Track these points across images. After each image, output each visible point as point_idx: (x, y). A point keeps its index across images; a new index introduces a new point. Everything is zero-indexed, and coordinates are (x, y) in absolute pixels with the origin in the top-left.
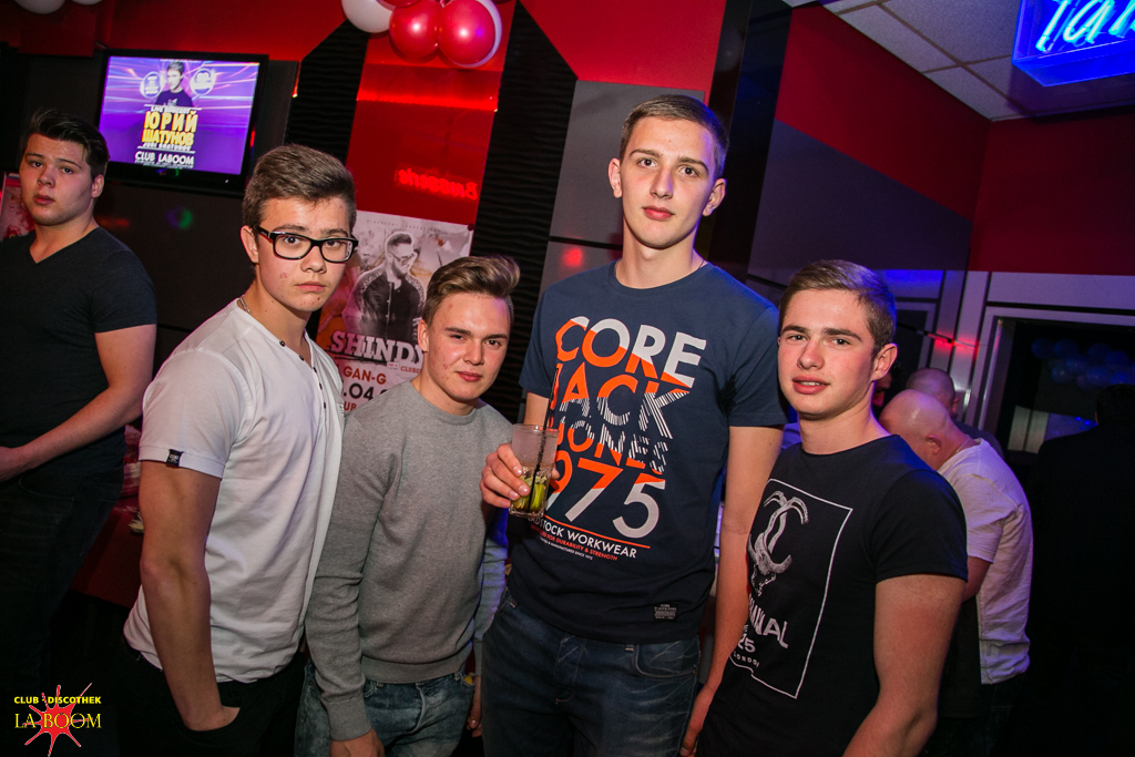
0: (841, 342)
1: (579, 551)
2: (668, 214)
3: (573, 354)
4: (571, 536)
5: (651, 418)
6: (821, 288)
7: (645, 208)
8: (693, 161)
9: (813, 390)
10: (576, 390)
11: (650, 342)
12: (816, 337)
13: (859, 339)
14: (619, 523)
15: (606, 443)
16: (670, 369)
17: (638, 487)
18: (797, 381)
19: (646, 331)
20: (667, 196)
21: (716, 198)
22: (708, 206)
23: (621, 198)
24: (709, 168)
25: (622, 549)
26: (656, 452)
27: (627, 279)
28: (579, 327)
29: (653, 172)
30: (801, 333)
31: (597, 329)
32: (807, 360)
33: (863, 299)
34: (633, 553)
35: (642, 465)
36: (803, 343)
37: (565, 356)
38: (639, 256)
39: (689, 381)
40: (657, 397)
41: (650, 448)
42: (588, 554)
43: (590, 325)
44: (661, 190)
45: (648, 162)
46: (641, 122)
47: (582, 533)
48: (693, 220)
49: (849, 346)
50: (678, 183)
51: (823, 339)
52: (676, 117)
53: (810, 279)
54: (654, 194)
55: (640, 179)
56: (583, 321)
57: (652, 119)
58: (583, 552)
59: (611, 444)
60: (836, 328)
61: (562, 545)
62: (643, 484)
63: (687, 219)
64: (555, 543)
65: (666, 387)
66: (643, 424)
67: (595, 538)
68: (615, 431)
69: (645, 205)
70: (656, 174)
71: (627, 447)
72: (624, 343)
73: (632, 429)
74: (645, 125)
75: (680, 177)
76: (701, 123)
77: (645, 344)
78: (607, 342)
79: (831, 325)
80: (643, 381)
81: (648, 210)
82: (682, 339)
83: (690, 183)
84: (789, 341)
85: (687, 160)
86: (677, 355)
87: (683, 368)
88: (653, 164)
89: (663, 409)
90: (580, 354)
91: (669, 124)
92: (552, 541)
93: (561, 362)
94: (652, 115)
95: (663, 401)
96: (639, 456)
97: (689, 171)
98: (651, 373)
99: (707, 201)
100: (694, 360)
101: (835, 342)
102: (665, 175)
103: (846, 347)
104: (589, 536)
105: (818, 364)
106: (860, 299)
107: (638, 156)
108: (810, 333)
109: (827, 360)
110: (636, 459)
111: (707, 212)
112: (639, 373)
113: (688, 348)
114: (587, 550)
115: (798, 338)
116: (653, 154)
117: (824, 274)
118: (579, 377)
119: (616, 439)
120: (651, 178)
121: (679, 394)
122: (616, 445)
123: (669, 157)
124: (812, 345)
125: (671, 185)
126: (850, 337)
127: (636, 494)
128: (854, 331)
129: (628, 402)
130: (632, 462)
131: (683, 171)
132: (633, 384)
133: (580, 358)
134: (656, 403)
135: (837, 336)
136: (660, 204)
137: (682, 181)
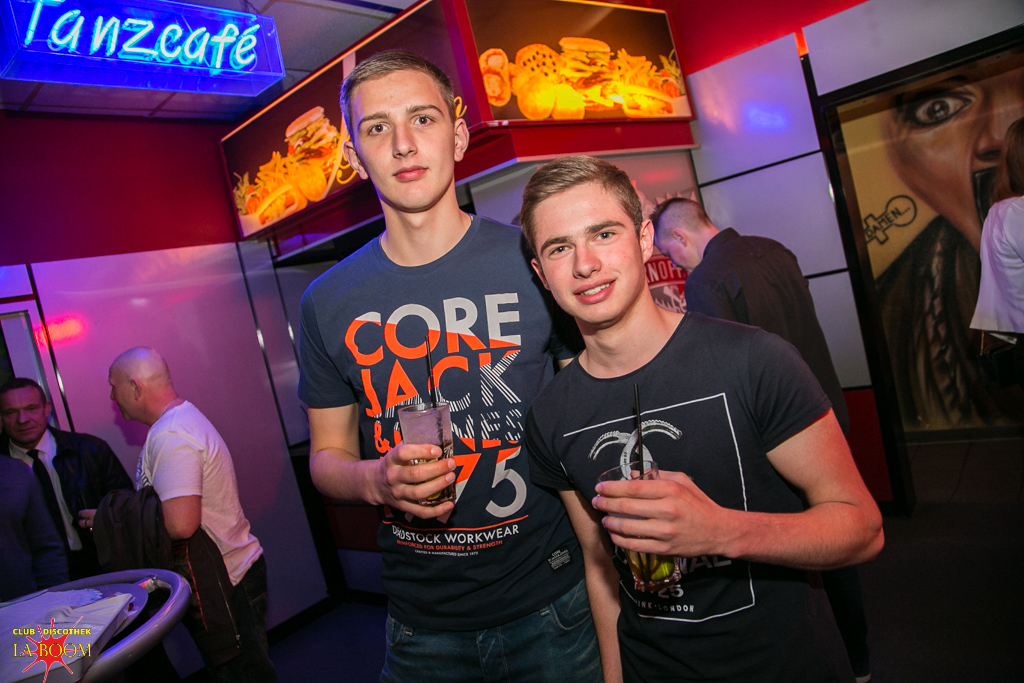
0: (605, 236)
1: (461, 552)
2: (421, 170)
3: (378, 356)
4: (450, 538)
5: (495, 390)
6: (562, 189)
7: (395, 175)
8: (423, 108)
9: (602, 296)
10: (401, 392)
11: (461, 314)
12: (581, 241)
13: (622, 225)
14: (493, 508)
15: (454, 433)
16: (494, 334)
17: (501, 465)
18: (578, 293)
19: (450, 305)
20: (413, 152)
21: (462, 140)
22: (457, 151)
23: (369, 177)
24: (442, 110)
25: (504, 531)
26: (510, 422)
27: (402, 256)
28: (370, 325)
29: (387, 135)
30: (562, 243)
31: (395, 319)
32: (585, 268)
33: (608, 185)
34: (515, 529)
35: (497, 442)
36: (568, 253)
37: (367, 360)
38: (408, 227)
39: (516, 340)
40: (493, 367)
41: (502, 421)
42: (472, 551)
43: (384, 319)
44: (403, 147)
45: (379, 128)
46: (356, 91)
47: (459, 532)
48: (449, 171)
49: (615, 237)
50: (417, 137)
51: (588, 240)
52: (388, 71)
53: (547, 184)
54: (398, 155)
55: (379, 147)
56: (374, 317)
57: (364, 85)
58: (466, 551)
59: (458, 432)
60: (598, 223)
61: (445, 551)
62: (504, 461)
63: (442, 169)
64: (435, 550)
65: (497, 354)
66: (488, 399)
67: (473, 533)
68: (459, 418)
69: (394, 171)
70: (392, 135)
71: (478, 429)
72: (433, 324)
73: (477, 409)
74: (360, 93)
75: (417, 129)
76: (415, 69)
77: (457, 318)
78: (413, 330)
79: (591, 222)
80: (474, 358)
81: (400, 175)
82: (492, 301)
83: (429, 131)
84: (553, 256)
85: (416, 109)
86: (495, 319)
87: (506, 329)
88: (385, 128)
89: (503, 376)
90: (387, 351)
91: (383, 81)
92: (431, 551)
93: (365, 367)
94: (364, 79)
95: (500, 368)
96: (493, 435)
97: (423, 120)
98: (477, 345)
99: (453, 146)
100: (514, 317)
101: (600, 238)
102: (401, 132)
103: (612, 238)
104: (466, 533)
105: (597, 267)
106: (605, 186)
107: (366, 125)
108: (573, 240)
109: (603, 258)
110: (491, 438)
111: (459, 157)
112: (464, 347)
113: (502, 308)
114: (469, 548)
115: (559, 250)
116: (381, 117)
117: (558, 174)
118: (399, 377)
119: (462, 426)
120: (389, 142)
121: (512, 356)
122: (464, 432)
123: (398, 114)
124: (581, 250)
125: (411, 140)
126: (614, 228)
127: (501, 472)
128: (615, 220)
129: (463, 383)
130: (488, 443)
131: (418, 122)
132: (463, 363)
133: (390, 357)
134: (494, 373)
135: (601, 231)
136: (408, 163)
137: (421, 132)
